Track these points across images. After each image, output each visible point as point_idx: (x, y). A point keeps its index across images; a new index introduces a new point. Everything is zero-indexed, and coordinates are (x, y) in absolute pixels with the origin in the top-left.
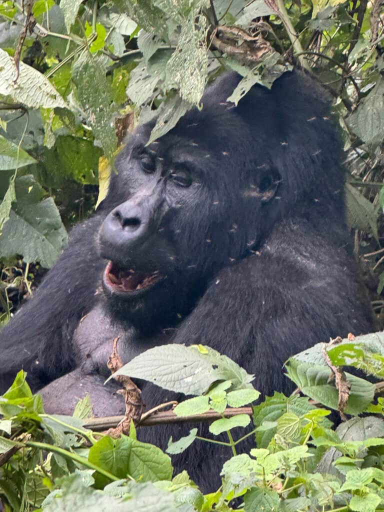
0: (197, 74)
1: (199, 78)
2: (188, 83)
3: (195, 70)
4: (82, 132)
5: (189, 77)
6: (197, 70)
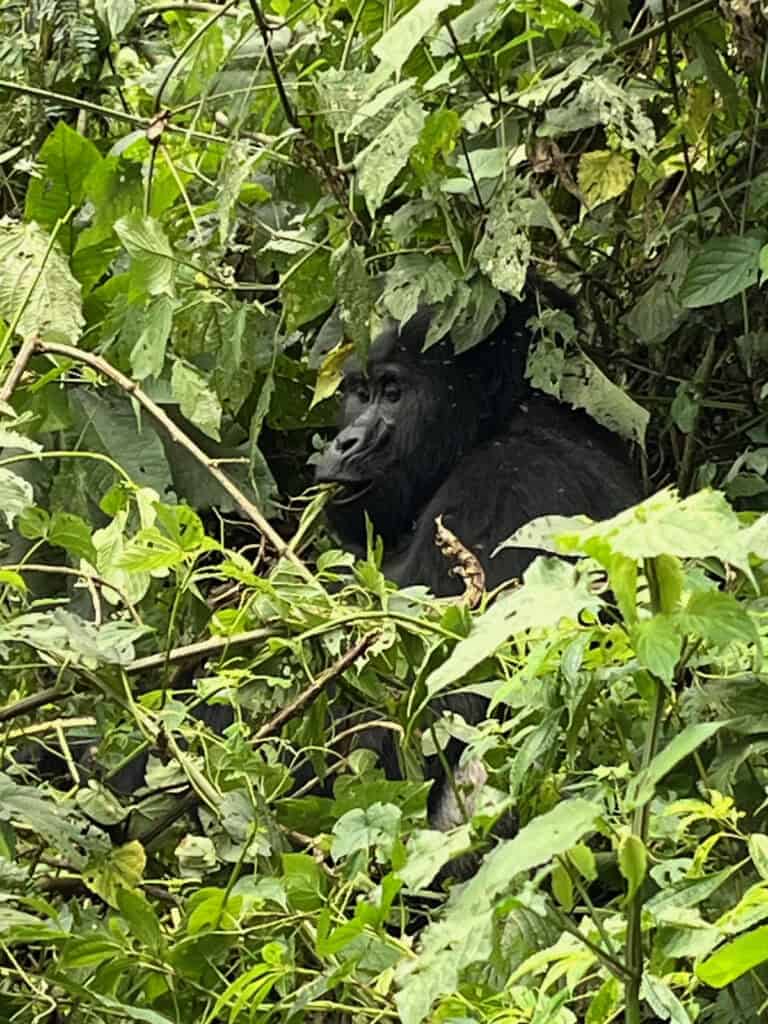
0: (515, 262)
1: (519, 267)
2: (504, 273)
3: (512, 258)
5: (504, 266)
6: (515, 259)
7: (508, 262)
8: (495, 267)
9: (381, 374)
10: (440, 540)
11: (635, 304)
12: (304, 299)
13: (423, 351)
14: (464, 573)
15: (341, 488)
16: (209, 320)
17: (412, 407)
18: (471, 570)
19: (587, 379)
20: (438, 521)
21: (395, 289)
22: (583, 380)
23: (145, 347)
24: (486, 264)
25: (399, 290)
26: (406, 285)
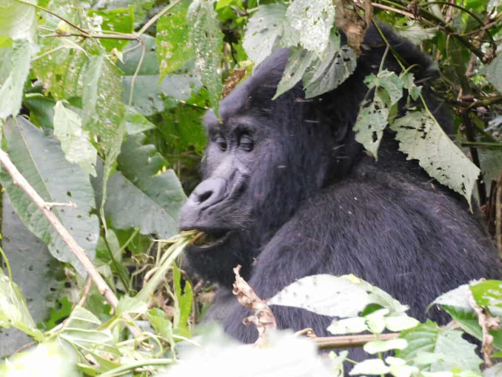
0: (321, 23)
1: (323, 28)
2: (310, 33)
3: (319, 19)
4: (204, 102)
5: (312, 26)
6: (321, 20)
7: (315, 23)
8: (304, 26)
9: (234, 127)
10: (237, 289)
11: (495, 56)
12: (177, 46)
13: (274, 98)
14: (257, 322)
15: (200, 234)
16: (81, 65)
17: (264, 156)
18: (263, 320)
19: (425, 134)
20: (236, 271)
21: (254, 34)
22: (422, 134)
23: (10, 88)
24: (296, 23)
25: (258, 35)
26: (266, 30)
